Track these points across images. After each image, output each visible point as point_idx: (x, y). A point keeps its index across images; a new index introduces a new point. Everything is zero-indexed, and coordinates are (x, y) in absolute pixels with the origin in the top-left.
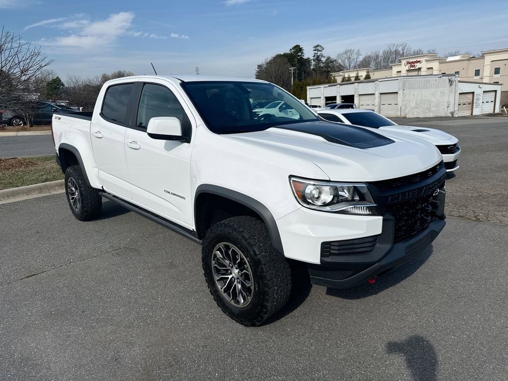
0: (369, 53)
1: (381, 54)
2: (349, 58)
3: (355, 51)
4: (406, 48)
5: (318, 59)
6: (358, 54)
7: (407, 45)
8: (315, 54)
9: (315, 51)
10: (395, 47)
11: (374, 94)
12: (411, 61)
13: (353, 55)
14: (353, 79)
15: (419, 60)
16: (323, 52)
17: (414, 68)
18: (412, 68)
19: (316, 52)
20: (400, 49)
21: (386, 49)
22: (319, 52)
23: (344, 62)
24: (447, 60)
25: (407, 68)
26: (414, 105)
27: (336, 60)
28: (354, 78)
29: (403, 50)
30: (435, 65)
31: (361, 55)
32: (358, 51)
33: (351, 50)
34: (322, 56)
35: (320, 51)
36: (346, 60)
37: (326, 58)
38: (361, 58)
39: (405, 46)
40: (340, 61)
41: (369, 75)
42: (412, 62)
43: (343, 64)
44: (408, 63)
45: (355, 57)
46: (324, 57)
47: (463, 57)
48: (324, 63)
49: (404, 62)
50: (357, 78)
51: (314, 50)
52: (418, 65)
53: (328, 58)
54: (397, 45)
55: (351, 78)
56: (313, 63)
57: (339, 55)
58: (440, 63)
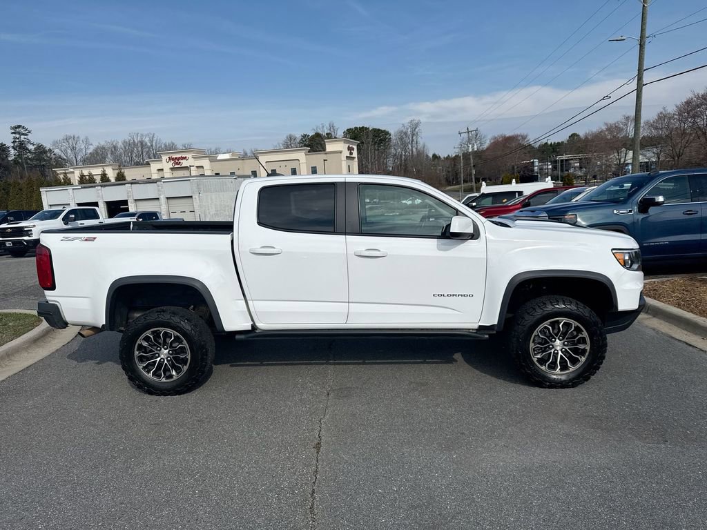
0: (103, 143)
1: (120, 145)
2: (73, 149)
3: (81, 139)
4: (155, 139)
5: (21, 147)
6: (87, 142)
7: (155, 136)
8: (15, 138)
9: (14, 135)
10: (139, 138)
11: (158, 199)
12: (174, 157)
13: (78, 144)
14: (98, 179)
15: (184, 156)
16: (29, 137)
17: (179, 166)
18: (176, 166)
19: (18, 136)
20: (147, 140)
21: (127, 138)
22: (22, 137)
23: (66, 153)
24: (218, 158)
25: (170, 165)
26: (214, 212)
27: (50, 150)
28: (99, 177)
29: (151, 141)
30: (206, 163)
31: (91, 145)
32: (87, 139)
33: (74, 137)
34: (29, 142)
35: (23, 134)
36: (69, 151)
37: (35, 146)
38: (91, 149)
39: (153, 137)
40: (56, 151)
41: (123, 174)
42: (176, 158)
43: (63, 155)
44: (171, 159)
45: (83, 147)
46: (33, 144)
47: (233, 155)
48: (35, 153)
49: (165, 158)
50: (104, 178)
51: (13, 133)
52: (185, 163)
53: (40, 147)
54: (142, 135)
55: (95, 177)
56: (12, 152)
57: (55, 143)
58: (211, 161)
